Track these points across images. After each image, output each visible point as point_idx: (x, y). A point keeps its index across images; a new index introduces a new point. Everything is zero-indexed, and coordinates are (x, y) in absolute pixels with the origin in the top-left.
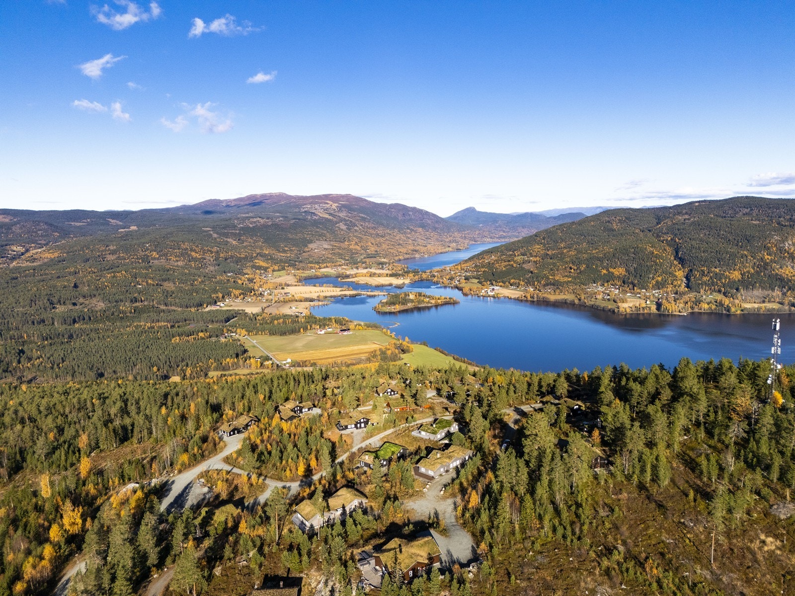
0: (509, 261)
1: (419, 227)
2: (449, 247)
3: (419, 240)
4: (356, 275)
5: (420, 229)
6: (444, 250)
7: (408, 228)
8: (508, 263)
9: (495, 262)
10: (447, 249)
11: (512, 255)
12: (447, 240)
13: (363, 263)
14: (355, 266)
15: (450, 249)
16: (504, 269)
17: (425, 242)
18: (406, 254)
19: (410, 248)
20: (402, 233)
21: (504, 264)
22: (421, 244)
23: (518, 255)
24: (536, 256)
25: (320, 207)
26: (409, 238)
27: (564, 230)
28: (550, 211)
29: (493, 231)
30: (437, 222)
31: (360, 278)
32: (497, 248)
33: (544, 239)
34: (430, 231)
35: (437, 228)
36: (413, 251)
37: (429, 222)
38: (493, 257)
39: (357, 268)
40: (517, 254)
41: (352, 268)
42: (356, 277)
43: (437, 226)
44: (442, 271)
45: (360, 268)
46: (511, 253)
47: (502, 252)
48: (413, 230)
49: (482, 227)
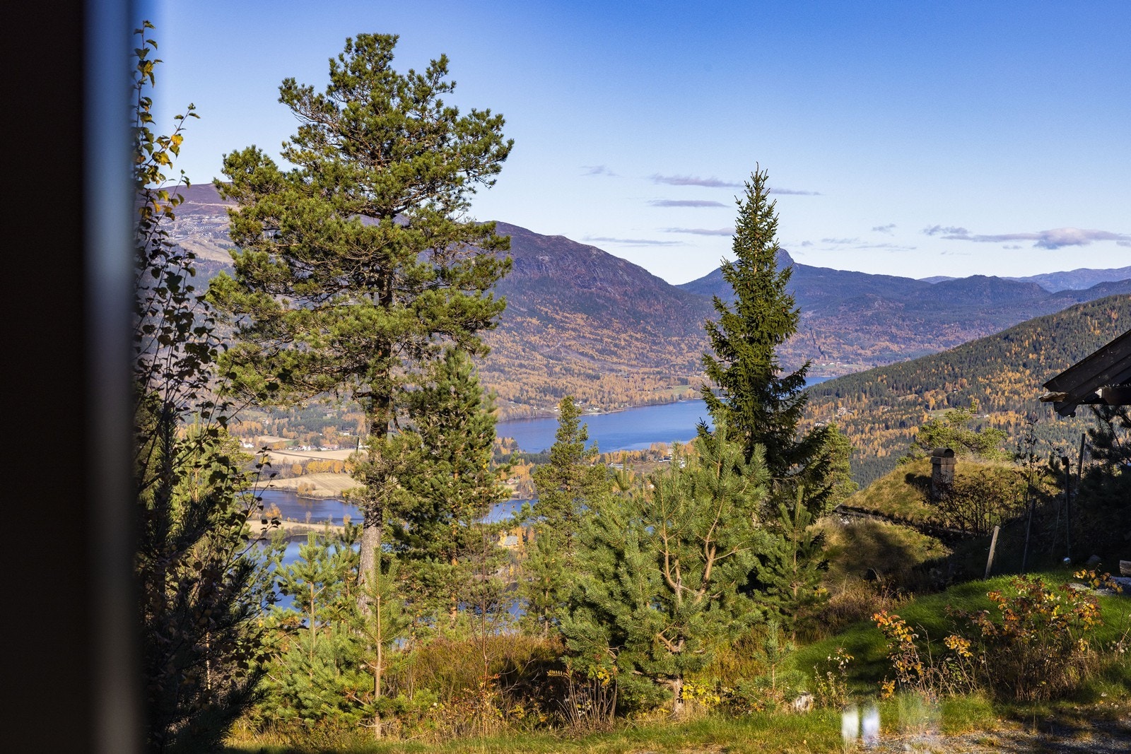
0: (903, 424)
1: (575, 310)
2: (685, 382)
3: (573, 357)
4: (305, 470)
5: (580, 319)
6: (666, 395)
7: (532, 313)
8: (897, 432)
9: (851, 429)
10: (676, 391)
11: (915, 403)
12: (679, 361)
13: (343, 428)
14: (311, 435)
15: (688, 391)
16: (882, 453)
17: (596, 366)
18: (517, 401)
19: (534, 379)
20: (509, 330)
21: (880, 434)
22: (576, 368)
23: (939, 406)
24: (1004, 409)
25: (200, 224)
26: (534, 348)
27: (1110, 319)
28: (1062, 275)
29: (853, 336)
30: (642, 294)
31: (319, 477)
32: (859, 377)
33: (1036, 348)
34: (616, 324)
35: (645, 317)
36: (544, 391)
37: (614, 292)
38: (843, 410)
39: (317, 444)
40: (932, 403)
41: (296, 444)
42: (305, 472)
43: (642, 307)
44: (643, 458)
45: (327, 444)
46: (911, 397)
47: (875, 392)
48: (552, 320)
49: (814, 319)
